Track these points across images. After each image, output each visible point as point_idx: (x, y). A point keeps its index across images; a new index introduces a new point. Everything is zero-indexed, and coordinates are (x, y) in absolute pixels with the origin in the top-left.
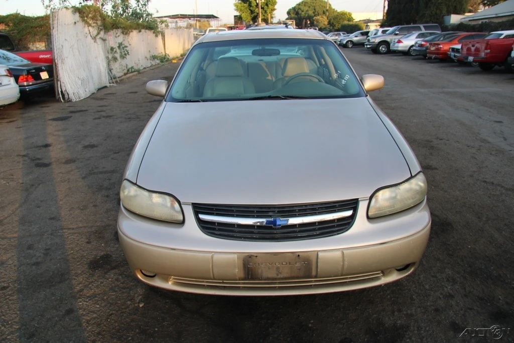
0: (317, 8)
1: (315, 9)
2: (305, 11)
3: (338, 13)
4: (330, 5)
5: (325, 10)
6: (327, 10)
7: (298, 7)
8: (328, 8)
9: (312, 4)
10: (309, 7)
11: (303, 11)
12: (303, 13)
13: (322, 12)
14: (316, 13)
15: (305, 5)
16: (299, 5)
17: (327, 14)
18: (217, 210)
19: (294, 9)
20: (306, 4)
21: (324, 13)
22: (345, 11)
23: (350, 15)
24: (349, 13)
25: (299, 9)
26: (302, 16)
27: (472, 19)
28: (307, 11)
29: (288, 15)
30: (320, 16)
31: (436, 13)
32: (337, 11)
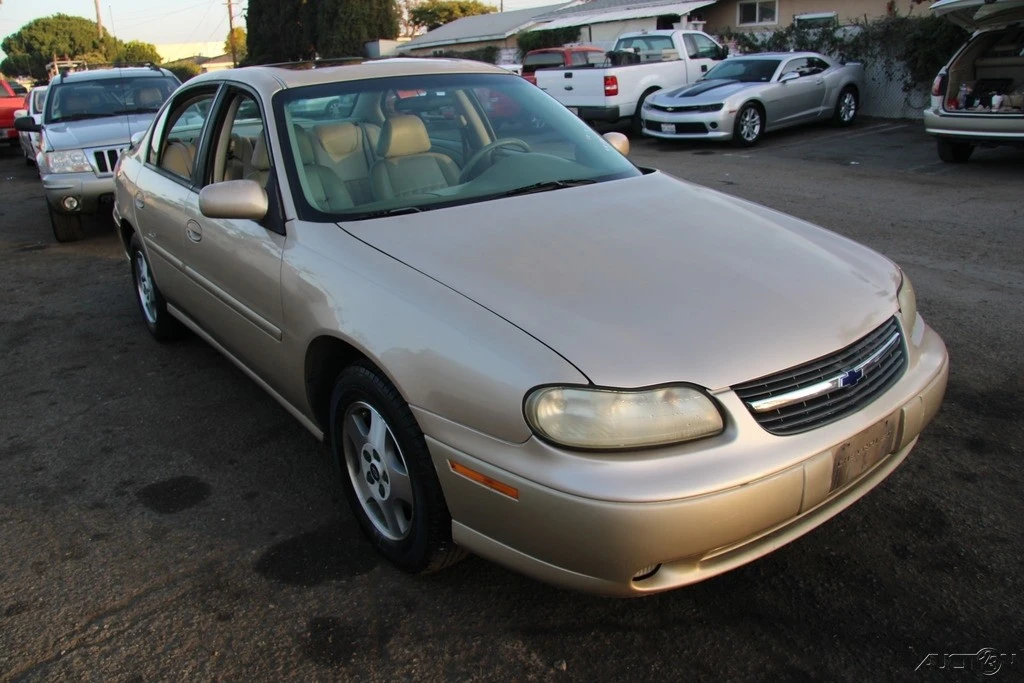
0: (79, 38)
1: (72, 39)
2: (47, 42)
3: (125, 46)
4: (104, 29)
5: (97, 42)
6: (102, 41)
7: (26, 34)
8: (101, 36)
9: (60, 27)
10: (57, 34)
11: (42, 44)
12: (44, 48)
13: (91, 45)
14: (77, 47)
15: (44, 30)
16: (29, 28)
17: (104, 48)
18: (771, 386)
19: (18, 37)
20: (47, 27)
21: (95, 46)
22: (140, 41)
23: (152, 50)
24: (149, 45)
25: (32, 37)
26: (43, 53)
27: (416, 47)
28: (53, 43)
29: (7, 53)
30: (89, 54)
31: (351, 38)
32: (121, 42)
